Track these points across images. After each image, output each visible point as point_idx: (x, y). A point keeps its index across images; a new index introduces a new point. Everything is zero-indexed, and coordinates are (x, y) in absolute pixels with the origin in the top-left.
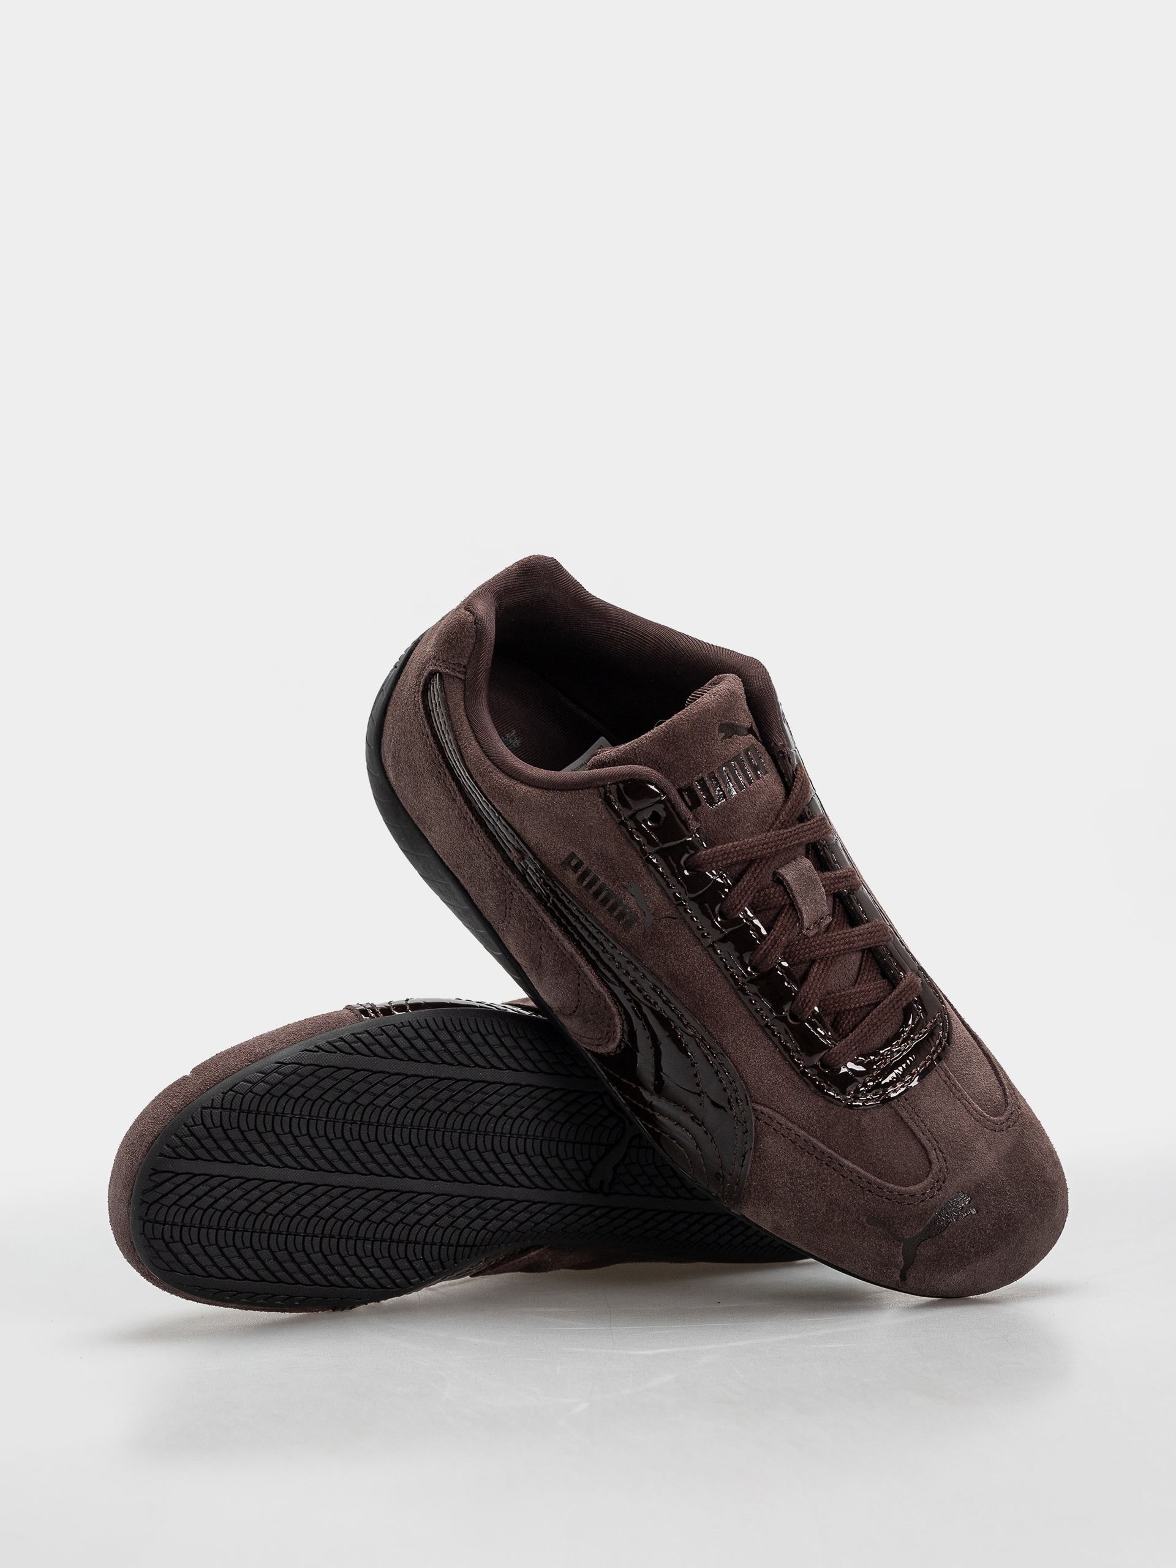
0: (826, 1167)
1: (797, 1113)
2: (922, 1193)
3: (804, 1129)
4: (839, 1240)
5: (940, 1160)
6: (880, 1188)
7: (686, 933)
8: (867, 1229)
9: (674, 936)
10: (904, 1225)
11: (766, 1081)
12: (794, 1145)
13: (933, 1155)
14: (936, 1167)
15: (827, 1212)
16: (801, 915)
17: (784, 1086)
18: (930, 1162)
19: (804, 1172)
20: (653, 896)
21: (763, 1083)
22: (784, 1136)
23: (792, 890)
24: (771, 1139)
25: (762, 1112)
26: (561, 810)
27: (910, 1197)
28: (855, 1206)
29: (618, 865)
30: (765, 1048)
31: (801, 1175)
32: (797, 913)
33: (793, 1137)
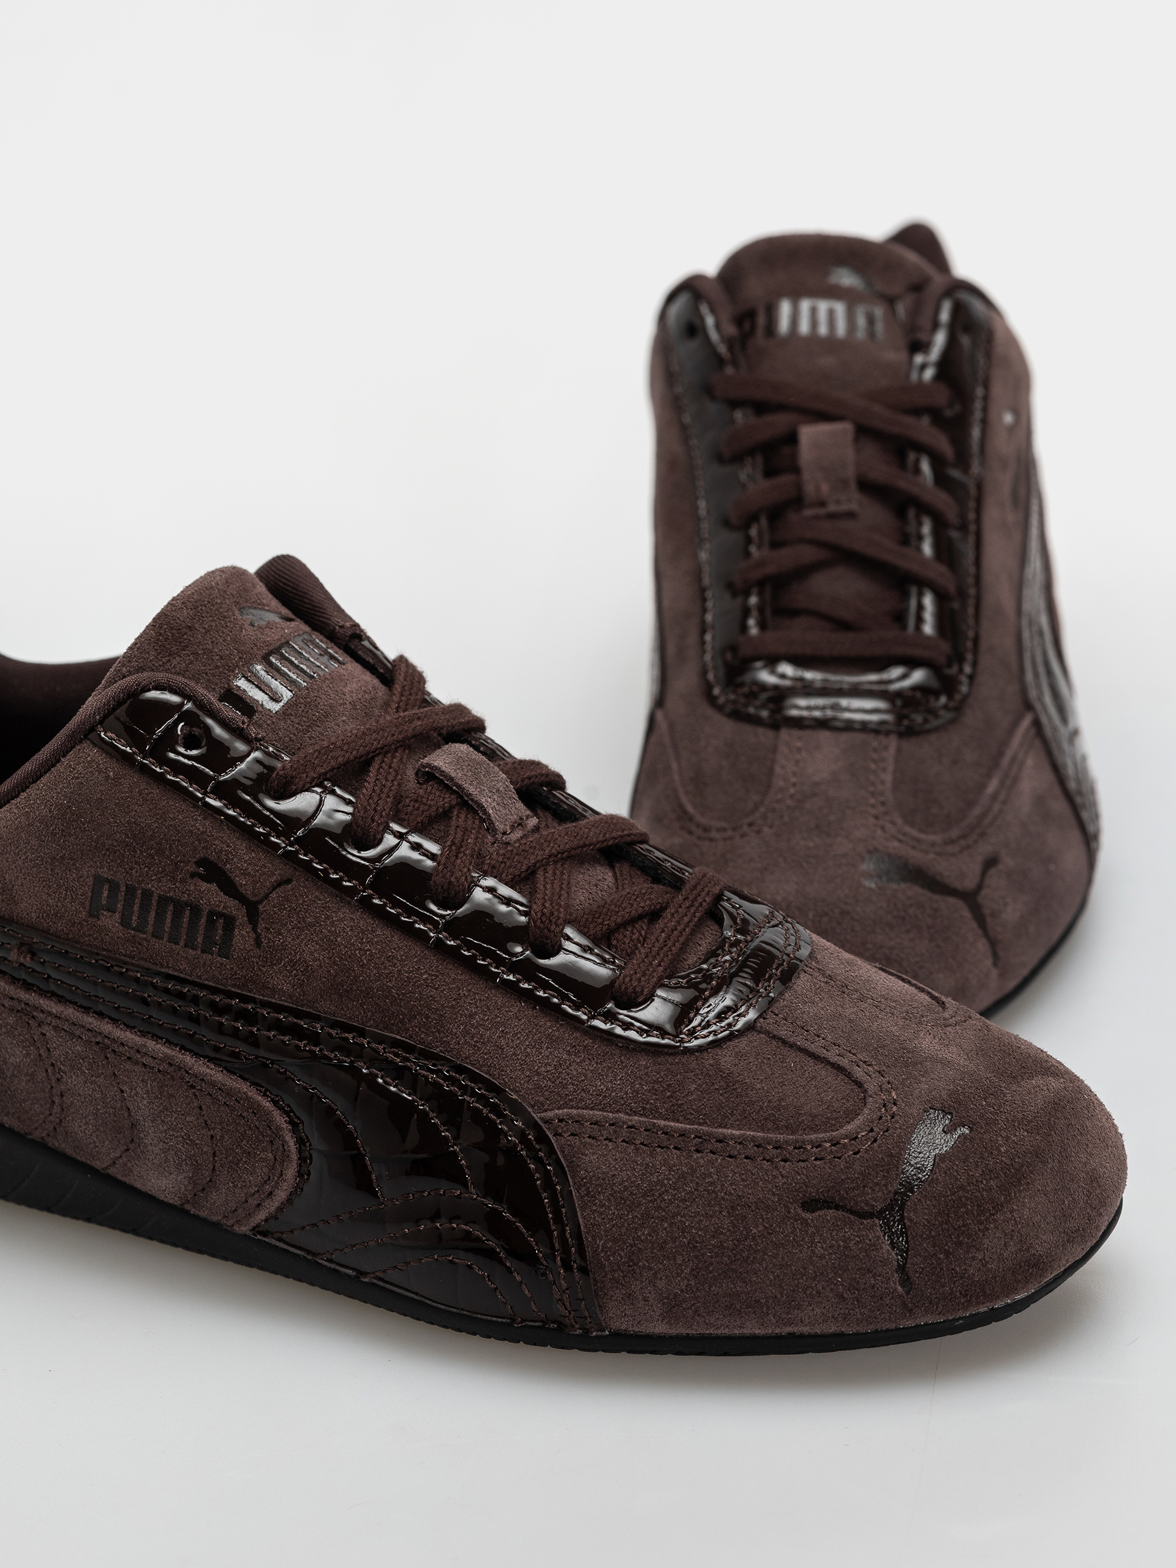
0: (699, 1155)
1: (613, 1094)
2: (868, 1128)
3: (635, 1113)
4: (775, 1265)
5: (873, 1076)
6: (799, 1148)
7: (316, 897)
8: (810, 1221)
9: (301, 911)
10: (864, 1187)
11: (543, 1069)
12: (632, 1147)
13: (858, 1073)
14: (871, 1087)
15: (734, 1226)
16: (485, 812)
17: (574, 1061)
18: (859, 1084)
19: (669, 1179)
20: (240, 860)
21: (538, 1074)
22: (610, 1140)
23: (452, 779)
24: (593, 1154)
25: (560, 1121)
26: (46, 805)
27: (853, 1142)
28: (774, 1194)
29: (166, 841)
30: (517, 1017)
31: (665, 1186)
32: (476, 812)
33: (625, 1132)
